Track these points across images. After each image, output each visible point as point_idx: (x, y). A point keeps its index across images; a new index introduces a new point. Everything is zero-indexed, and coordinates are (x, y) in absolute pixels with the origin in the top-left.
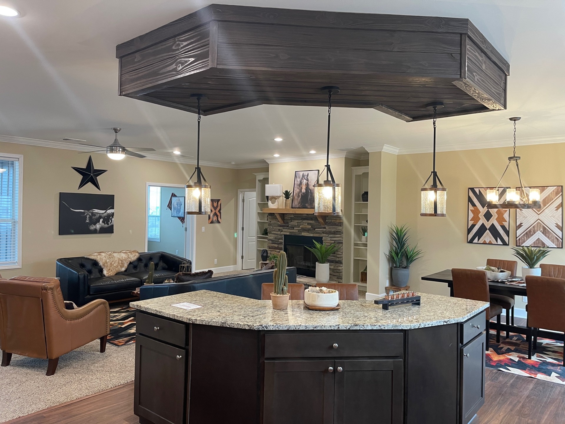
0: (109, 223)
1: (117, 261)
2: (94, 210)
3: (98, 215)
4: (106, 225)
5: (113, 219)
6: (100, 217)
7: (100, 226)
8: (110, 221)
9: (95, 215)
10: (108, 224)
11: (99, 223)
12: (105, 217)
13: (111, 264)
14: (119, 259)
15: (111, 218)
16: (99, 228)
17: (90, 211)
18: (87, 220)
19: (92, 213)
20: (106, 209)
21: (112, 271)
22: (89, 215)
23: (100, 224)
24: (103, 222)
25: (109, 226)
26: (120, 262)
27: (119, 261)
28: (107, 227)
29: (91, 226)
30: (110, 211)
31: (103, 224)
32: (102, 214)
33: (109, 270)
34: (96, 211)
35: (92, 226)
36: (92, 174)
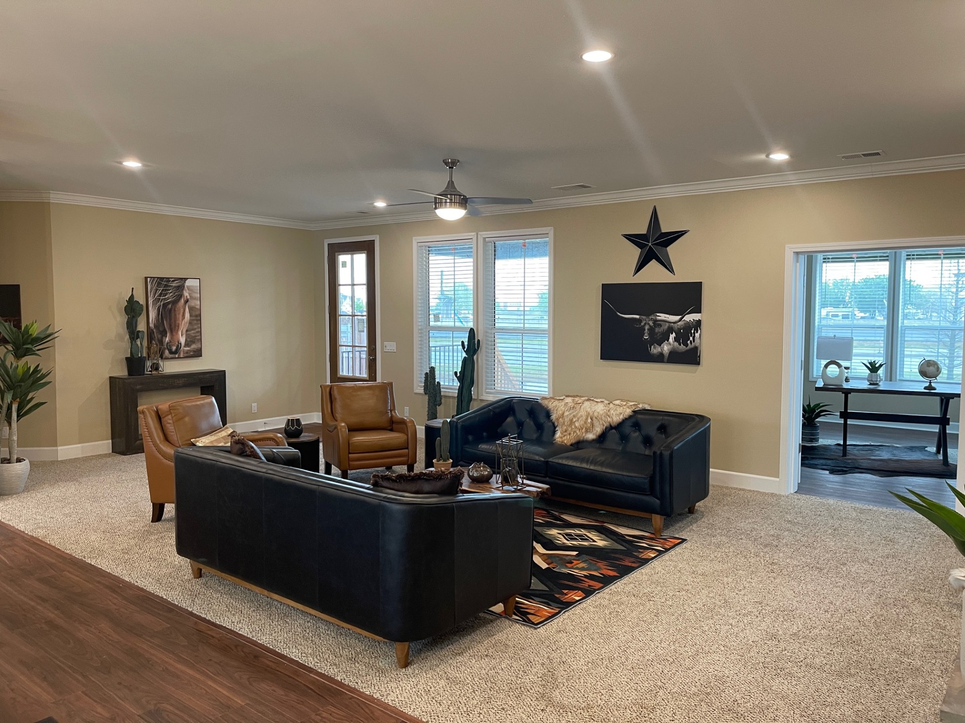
0: (689, 342)
1: (584, 418)
2: (658, 314)
3: (666, 325)
4: (682, 348)
5: (696, 334)
6: (670, 330)
7: (670, 347)
8: (691, 338)
9: (661, 326)
10: (687, 345)
11: (668, 341)
12: (679, 329)
13: (571, 420)
14: (589, 413)
15: (693, 331)
16: (667, 351)
17: (650, 317)
18: (646, 335)
19: (655, 321)
20: (682, 313)
21: (570, 434)
22: (649, 324)
23: (670, 344)
24: (676, 339)
25: (688, 348)
26: (589, 420)
27: (587, 419)
28: (684, 350)
29: (652, 347)
30: (690, 318)
31: (676, 344)
32: (674, 323)
33: (566, 431)
34: (662, 316)
35: (655, 348)
36: (650, 244)
